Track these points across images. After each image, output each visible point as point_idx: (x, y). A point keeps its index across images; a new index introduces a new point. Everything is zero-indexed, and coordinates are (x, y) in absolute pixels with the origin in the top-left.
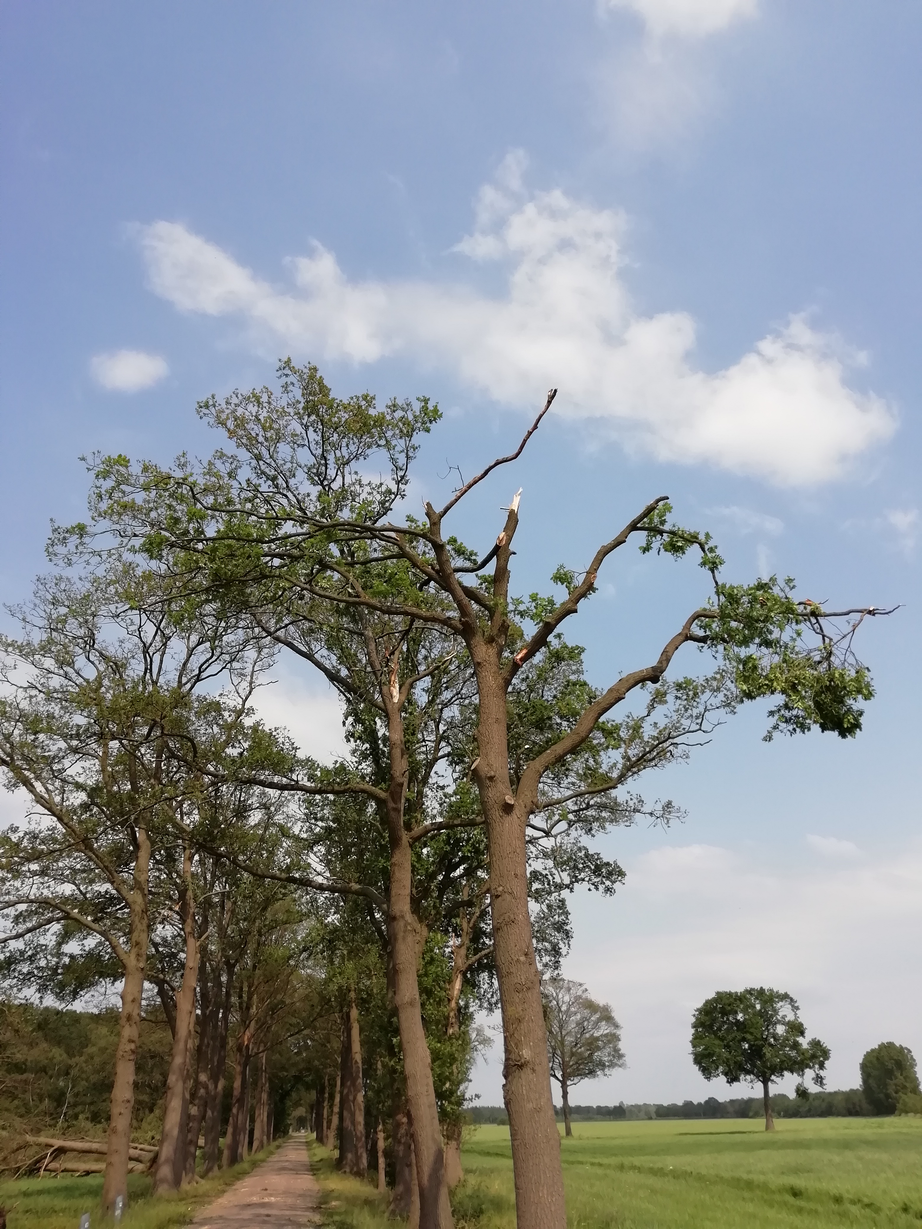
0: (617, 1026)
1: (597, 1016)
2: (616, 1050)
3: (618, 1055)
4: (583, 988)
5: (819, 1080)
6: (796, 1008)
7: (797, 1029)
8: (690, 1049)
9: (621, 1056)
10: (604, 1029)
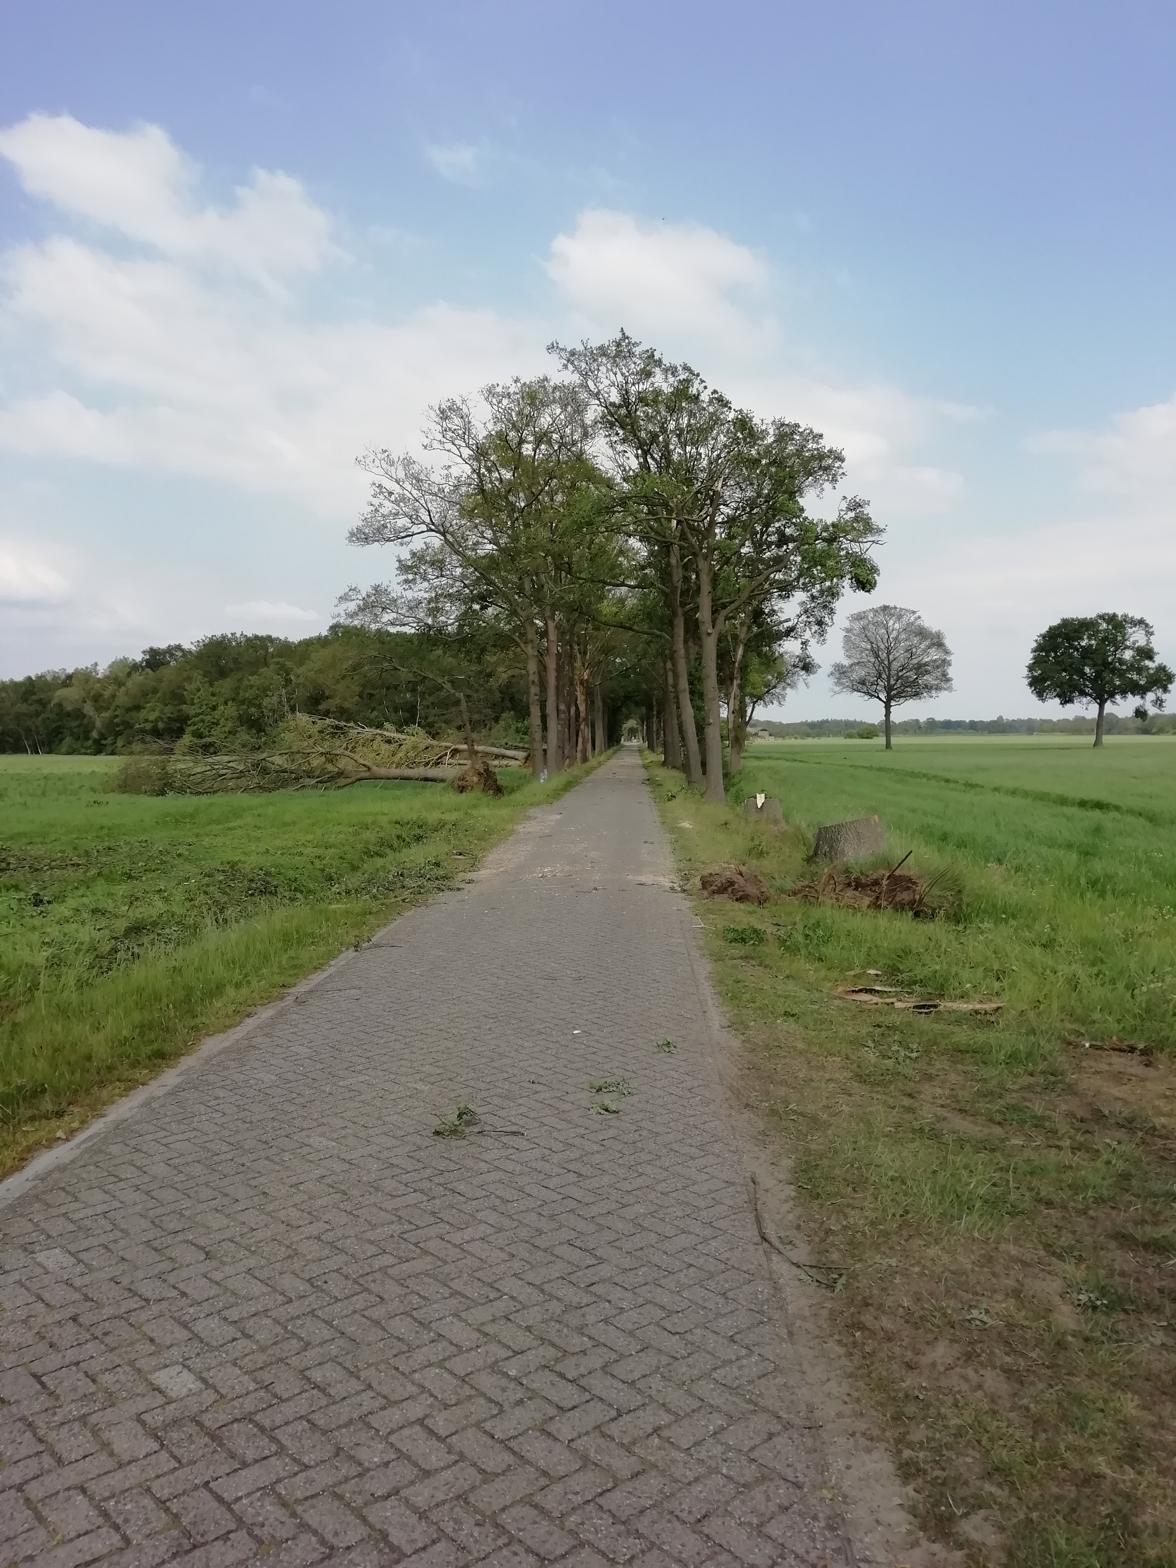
0: (947, 652)
1: (927, 643)
2: (944, 675)
3: (945, 678)
4: (917, 615)
5: (1159, 703)
6: (1149, 634)
7: (1147, 653)
8: (1025, 672)
9: (948, 680)
10: (934, 655)
